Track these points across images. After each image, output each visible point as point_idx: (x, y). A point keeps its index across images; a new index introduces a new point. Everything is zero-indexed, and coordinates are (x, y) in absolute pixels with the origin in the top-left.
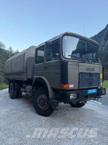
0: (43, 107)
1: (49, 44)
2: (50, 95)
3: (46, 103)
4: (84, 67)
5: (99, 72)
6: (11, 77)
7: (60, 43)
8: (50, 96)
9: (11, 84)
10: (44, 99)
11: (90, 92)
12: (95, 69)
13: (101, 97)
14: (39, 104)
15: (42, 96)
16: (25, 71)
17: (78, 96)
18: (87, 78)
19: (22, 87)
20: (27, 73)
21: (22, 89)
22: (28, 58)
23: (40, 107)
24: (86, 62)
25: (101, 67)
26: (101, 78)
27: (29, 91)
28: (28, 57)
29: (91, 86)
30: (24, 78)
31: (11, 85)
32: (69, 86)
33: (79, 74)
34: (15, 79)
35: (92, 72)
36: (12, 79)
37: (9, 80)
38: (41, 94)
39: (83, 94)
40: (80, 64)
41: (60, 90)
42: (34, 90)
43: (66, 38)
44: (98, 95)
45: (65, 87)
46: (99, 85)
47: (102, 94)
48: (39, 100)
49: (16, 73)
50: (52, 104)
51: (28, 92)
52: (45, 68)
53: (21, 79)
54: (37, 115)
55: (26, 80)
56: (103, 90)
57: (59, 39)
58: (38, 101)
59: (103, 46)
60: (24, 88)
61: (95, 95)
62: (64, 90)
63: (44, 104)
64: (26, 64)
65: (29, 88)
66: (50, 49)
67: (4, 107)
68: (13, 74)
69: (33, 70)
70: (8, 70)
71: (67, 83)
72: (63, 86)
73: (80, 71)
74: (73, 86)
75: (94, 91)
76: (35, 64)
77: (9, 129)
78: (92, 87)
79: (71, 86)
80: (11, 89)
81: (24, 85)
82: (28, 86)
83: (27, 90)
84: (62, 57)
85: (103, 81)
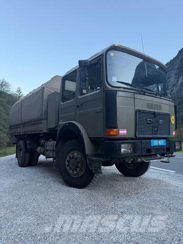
0: (75, 172)
1: (85, 63)
2: (86, 150)
3: (80, 165)
4: (145, 102)
5: (169, 113)
6: (21, 131)
7: (102, 63)
8: (88, 151)
9: (21, 142)
10: (76, 159)
11: (155, 144)
12: (163, 106)
13: (173, 155)
14: (68, 168)
15: (73, 154)
16: (44, 117)
17: (134, 149)
18: (148, 119)
19: (39, 145)
20: (47, 120)
21: (39, 149)
22: (48, 95)
23: (71, 172)
24: (147, 94)
25: (173, 104)
26: (173, 123)
27: (51, 149)
28: (49, 93)
29: (156, 134)
30: (44, 128)
31: (20, 144)
32: (118, 131)
33: (136, 112)
34: (27, 133)
35: (156, 111)
36: (21, 134)
37: (17, 135)
38: (71, 150)
39: (143, 145)
40: (137, 96)
41: (103, 139)
42: (60, 145)
43: (112, 54)
44: (168, 149)
45: (112, 133)
46: (169, 134)
47: (176, 151)
48: (68, 161)
49: (28, 122)
50: (91, 165)
51: (49, 152)
52: (78, 106)
53: (38, 131)
54: (64, 186)
55: (45, 131)
56: (176, 143)
57: (102, 55)
58: (67, 163)
59: (174, 85)
60: (43, 146)
61: (163, 149)
62: (110, 139)
63: (78, 167)
64: (46, 105)
65: (51, 144)
66: (87, 73)
67: (9, 177)
68: (24, 124)
69: (57, 114)
70: (15, 120)
71: (116, 127)
72: (109, 132)
73: (137, 108)
74: (125, 132)
75: (162, 143)
76: (62, 103)
77: (17, 205)
78: (159, 136)
79: (123, 132)
80: (21, 150)
81: (43, 141)
82: (49, 142)
83: (47, 148)
84: (107, 84)
85: (176, 128)
